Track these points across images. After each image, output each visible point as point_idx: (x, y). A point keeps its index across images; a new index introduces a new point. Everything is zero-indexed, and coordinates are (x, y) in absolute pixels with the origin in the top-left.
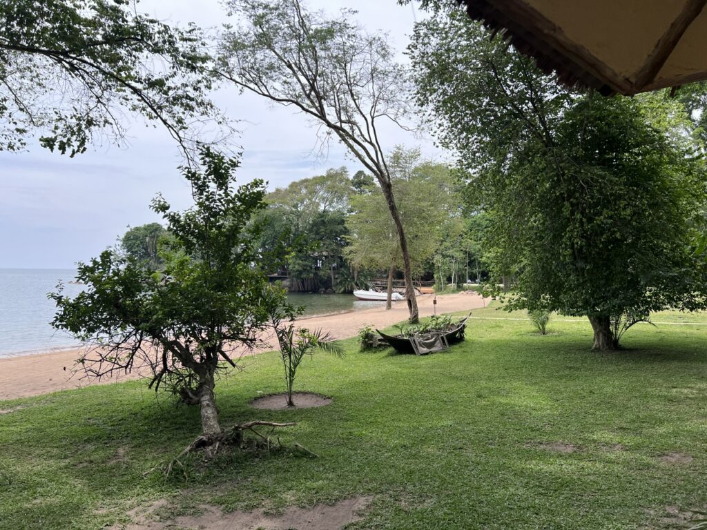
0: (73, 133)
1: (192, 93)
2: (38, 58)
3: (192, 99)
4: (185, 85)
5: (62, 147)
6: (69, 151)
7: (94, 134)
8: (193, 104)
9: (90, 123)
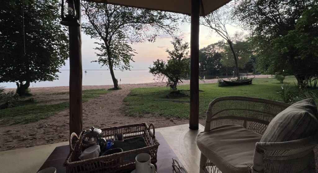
0: (153, 38)
1: (175, 27)
2: (147, 24)
3: (175, 28)
4: (173, 25)
5: (151, 41)
6: (152, 42)
7: (156, 38)
8: (175, 29)
9: (156, 35)
